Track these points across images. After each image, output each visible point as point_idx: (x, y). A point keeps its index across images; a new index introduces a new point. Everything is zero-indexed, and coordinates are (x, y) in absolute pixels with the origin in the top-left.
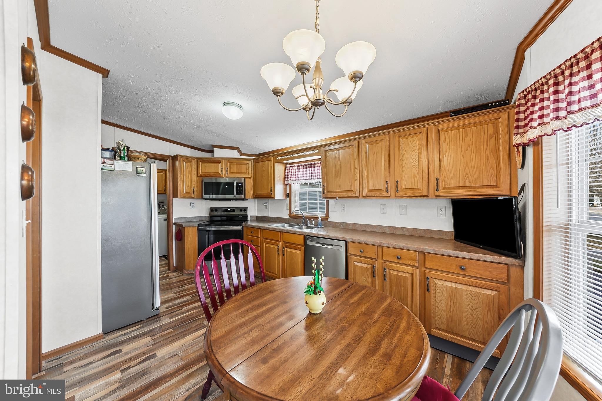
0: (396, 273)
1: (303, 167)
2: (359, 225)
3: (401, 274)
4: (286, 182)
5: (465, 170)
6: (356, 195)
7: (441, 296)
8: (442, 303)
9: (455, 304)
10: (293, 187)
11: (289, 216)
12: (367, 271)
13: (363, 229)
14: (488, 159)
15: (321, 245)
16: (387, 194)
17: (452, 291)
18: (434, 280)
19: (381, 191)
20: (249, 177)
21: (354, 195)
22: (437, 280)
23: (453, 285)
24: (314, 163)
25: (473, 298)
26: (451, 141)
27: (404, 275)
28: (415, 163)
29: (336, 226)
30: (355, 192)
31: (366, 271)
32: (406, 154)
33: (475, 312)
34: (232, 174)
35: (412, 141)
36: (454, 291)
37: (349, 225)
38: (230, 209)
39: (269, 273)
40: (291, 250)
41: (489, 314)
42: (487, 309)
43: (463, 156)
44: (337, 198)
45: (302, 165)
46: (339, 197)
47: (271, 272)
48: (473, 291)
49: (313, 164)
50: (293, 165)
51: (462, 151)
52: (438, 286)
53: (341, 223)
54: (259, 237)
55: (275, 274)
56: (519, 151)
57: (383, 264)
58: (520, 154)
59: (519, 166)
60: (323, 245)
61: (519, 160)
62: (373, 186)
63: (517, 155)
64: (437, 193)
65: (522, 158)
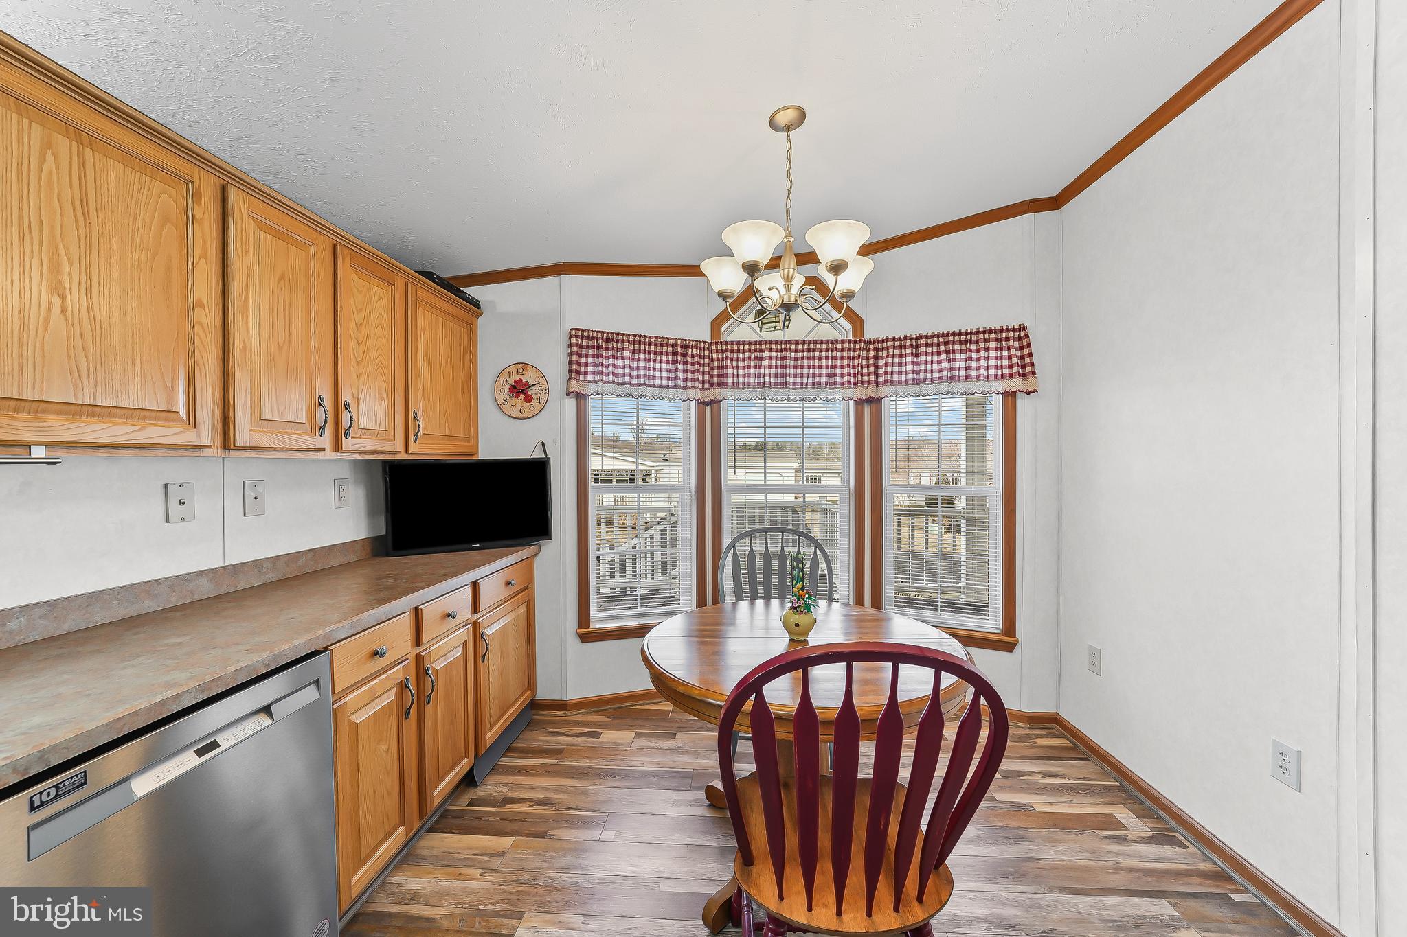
3: (451, 657)
5: (445, 403)
7: (494, 655)
12: (390, 715)
16: (318, 441)
17: (502, 634)
18: (487, 630)
19: (300, 429)
22: (490, 628)
23: (502, 623)
25: (515, 630)
28: (382, 360)
32: (364, 326)
35: (377, 297)
36: (503, 631)
43: (443, 374)
51: (442, 363)
52: (491, 639)
56: (525, 394)
57: (419, 658)
58: (529, 399)
59: (516, 414)
60: (200, 753)
61: (519, 406)
62: (276, 408)
63: (506, 396)
64: (414, 447)
65: (541, 405)
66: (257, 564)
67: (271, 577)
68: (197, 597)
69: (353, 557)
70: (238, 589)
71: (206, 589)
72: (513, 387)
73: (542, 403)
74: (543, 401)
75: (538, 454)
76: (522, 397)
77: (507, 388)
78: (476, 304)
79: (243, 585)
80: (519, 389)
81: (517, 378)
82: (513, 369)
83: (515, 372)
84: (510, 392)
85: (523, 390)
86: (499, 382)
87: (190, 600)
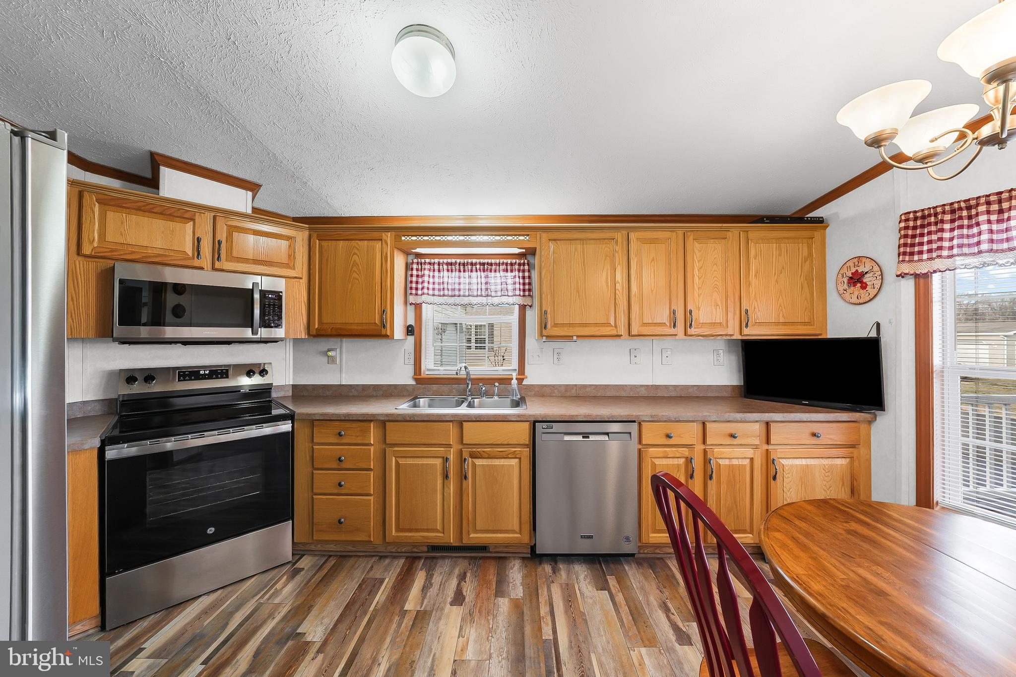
0: (727, 462)
1: (464, 268)
2: (593, 387)
3: (735, 462)
4: (411, 299)
5: (778, 300)
6: (617, 331)
7: (791, 482)
8: (791, 492)
9: (806, 489)
10: (426, 310)
11: (416, 379)
12: (678, 471)
13: (599, 394)
14: (802, 288)
15: (580, 438)
16: (672, 331)
17: (803, 470)
18: (781, 460)
19: (663, 326)
20: (296, 278)
21: (614, 332)
22: (784, 460)
23: (804, 462)
24: (493, 261)
25: (827, 474)
26: (762, 257)
27: (741, 462)
28: (717, 283)
29: (544, 392)
30: (616, 327)
31: (676, 470)
32: (703, 268)
33: (828, 492)
34: (238, 262)
35: (713, 249)
36: (806, 469)
37: (573, 389)
38: (207, 372)
39: (410, 534)
40: (490, 460)
41: (843, 490)
42: (841, 483)
43: (777, 281)
44: (575, 338)
45: (460, 264)
46: (578, 336)
47: (417, 530)
48: (827, 465)
49: (491, 264)
50: (432, 261)
51: (775, 274)
52: (787, 468)
53: (553, 387)
54: (369, 444)
55: (436, 530)
56: (862, 282)
57: (705, 451)
58: (864, 286)
59: (854, 300)
60: (583, 437)
61: (856, 293)
62: (650, 317)
63: (846, 286)
64: (746, 331)
65: (876, 291)
66: (666, 387)
67: (673, 394)
68: (640, 395)
69: (725, 394)
70: (657, 395)
71: (643, 392)
72: (851, 278)
73: (876, 288)
74: (877, 286)
75: (873, 334)
76: (859, 285)
77: (846, 280)
78: (820, 221)
79: (659, 394)
80: (856, 279)
81: (853, 270)
82: (851, 264)
83: (852, 265)
84: (849, 283)
85: (858, 279)
86: (840, 276)
87: (637, 396)
